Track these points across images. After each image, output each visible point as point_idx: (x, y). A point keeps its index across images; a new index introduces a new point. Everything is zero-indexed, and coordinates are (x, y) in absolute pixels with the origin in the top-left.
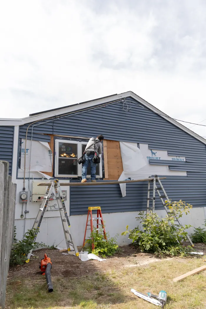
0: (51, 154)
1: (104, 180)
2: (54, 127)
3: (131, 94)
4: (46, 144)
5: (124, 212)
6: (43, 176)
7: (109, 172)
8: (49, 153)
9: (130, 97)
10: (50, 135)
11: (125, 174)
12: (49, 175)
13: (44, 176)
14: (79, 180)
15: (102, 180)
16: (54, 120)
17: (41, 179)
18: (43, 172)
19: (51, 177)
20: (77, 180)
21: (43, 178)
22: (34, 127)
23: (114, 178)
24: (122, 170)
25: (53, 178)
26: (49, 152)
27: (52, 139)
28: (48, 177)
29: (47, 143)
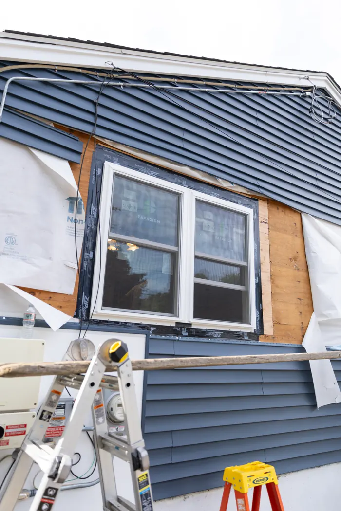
0: (80, 213)
1: (262, 341)
2: (101, 111)
3: (326, 81)
4: (61, 168)
5: (319, 466)
6: (30, 310)
7: (275, 312)
8: (71, 210)
9: (323, 90)
10: (82, 135)
11: (320, 324)
12: (60, 308)
13: (37, 313)
14: (181, 335)
15: (255, 343)
16: (105, 86)
17: (19, 322)
18: (32, 292)
19: (68, 318)
20: (172, 337)
21: (32, 319)
22: (13, 83)
23: (289, 336)
24: (311, 308)
25: (77, 321)
26: (71, 203)
27: (89, 153)
28: (56, 317)
29: (66, 164)
